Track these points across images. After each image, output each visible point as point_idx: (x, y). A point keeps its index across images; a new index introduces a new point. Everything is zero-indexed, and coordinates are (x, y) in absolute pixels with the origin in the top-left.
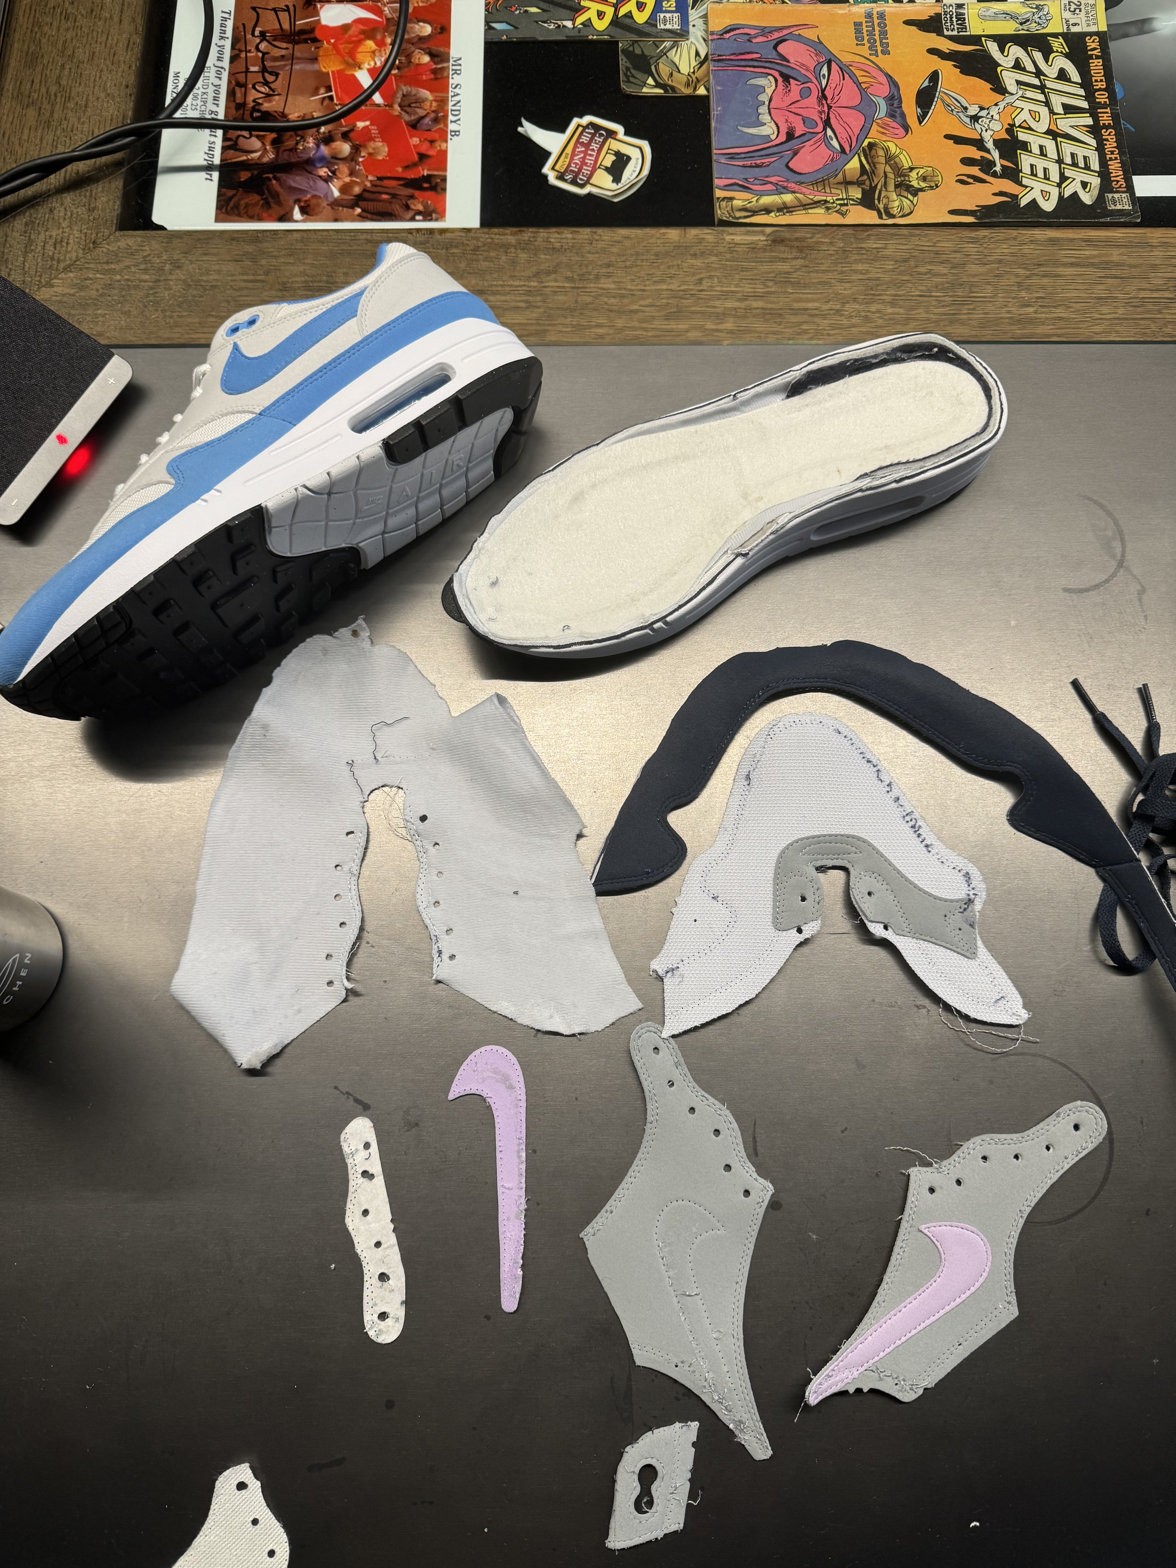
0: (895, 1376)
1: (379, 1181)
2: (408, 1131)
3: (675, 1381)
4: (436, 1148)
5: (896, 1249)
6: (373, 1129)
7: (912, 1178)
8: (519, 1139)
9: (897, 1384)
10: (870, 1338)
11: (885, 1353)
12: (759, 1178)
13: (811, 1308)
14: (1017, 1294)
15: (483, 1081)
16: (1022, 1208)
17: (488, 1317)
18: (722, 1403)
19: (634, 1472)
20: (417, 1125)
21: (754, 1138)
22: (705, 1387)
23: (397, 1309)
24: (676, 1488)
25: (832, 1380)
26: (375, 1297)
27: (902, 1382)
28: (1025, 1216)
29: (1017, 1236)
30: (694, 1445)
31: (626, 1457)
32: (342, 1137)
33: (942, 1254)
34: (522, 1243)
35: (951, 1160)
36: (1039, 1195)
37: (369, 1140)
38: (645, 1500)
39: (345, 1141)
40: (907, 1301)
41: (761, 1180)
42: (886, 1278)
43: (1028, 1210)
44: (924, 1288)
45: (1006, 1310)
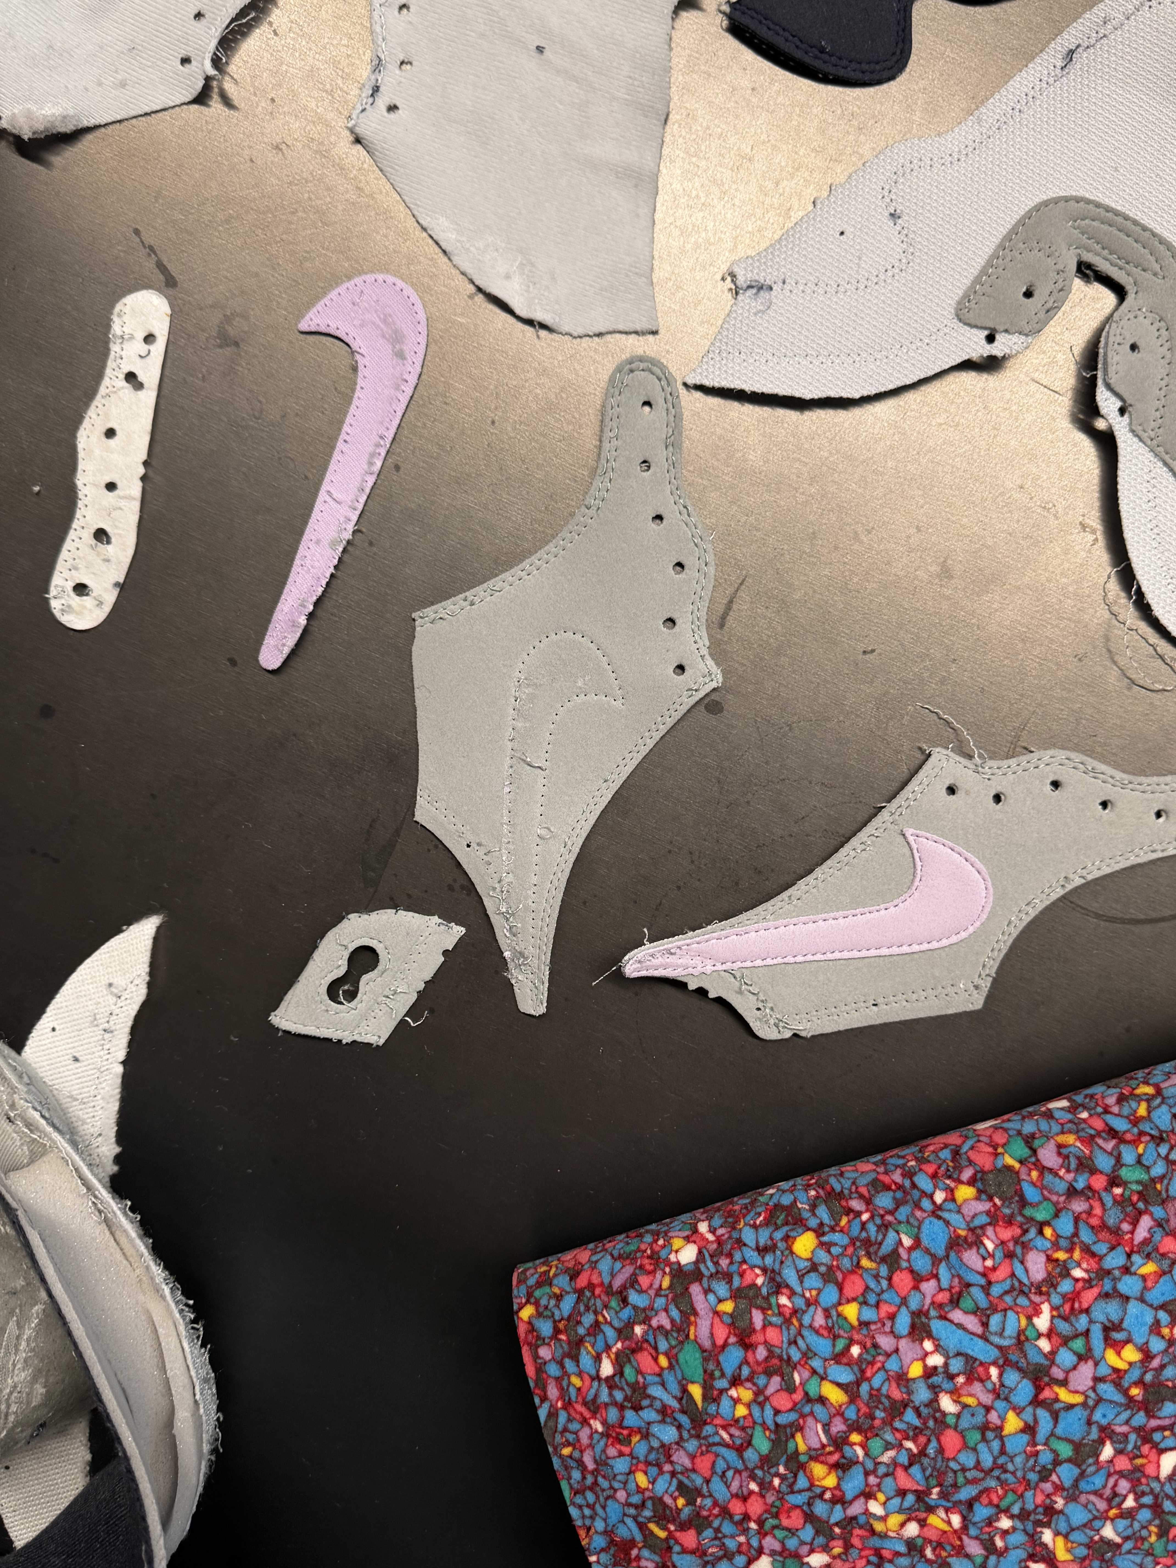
0: (762, 997)
1: (148, 398)
2: (220, 347)
3: (459, 865)
4: (251, 391)
5: (854, 842)
6: (168, 319)
7: (932, 759)
8: (381, 438)
9: (759, 1009)
10: (753, 934)
11: (765, 963)
12: (707, 657)
13: (692, 862)
14: (995, 982)
15: (362, 325)
16: (1071, 876)
17: (233, 662)
18: (507, 920)
19: (346, 947)
20: (237, 344)
21: (731, 602)
22: (494, 889)
23: (106, 590)
24: (395, 993)
25: (672, 960)
26: (79, 558)
27: (768, 1011)
28: (1069, 887)
29: (1040, 907)
30: (445, 953)
31: (345, 923)
32: (118, 307)
33: (918, 879)
34: (324, 583)
35: (1005, 763)
36: (1106, 870)
37: (156, 333)
38: (346, 988)
39: (119, 316)
40: (832, 915)
41: (710, 662)
42: (818, 872)
43: (1078, 882)
44: (866, 910)
45: (967, 994)
